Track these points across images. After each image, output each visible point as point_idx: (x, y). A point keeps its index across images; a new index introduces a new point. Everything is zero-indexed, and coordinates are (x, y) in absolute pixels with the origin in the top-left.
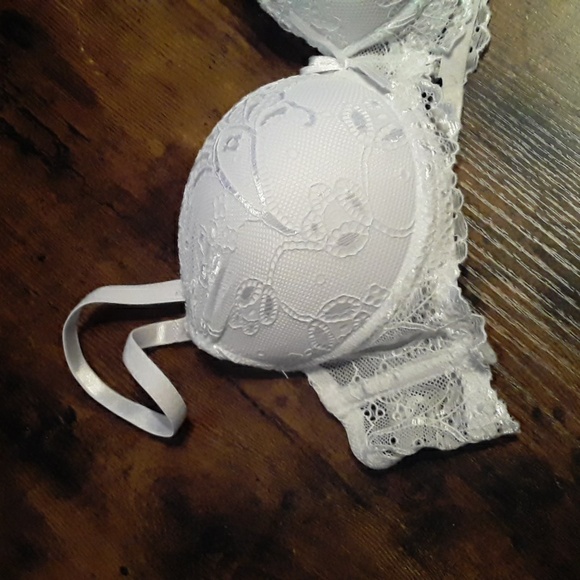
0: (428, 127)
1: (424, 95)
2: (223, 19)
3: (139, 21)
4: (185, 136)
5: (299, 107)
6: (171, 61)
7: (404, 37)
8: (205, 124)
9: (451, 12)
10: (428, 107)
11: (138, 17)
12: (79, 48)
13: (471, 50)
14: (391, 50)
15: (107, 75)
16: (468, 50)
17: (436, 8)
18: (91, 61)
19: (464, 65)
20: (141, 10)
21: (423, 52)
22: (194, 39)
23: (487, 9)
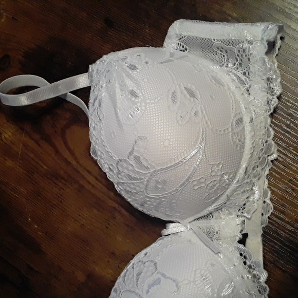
0: (248, 277)
1: (241, 255)
2: (111, 199)
3: (61, 202)
4: (97, 269)
5: (168, 278)
6: (83, 225)
7: (221, 209)
8: (108, 261)
9: (248, 195)
10: (245, 263)
11: (60, 200)
12: (27, 218)
13: (263, 214)
14: (214, 217)
15: (46, 234)
16: (261, 215)
17: (238, 194)
18: (36, 226)
19: (260, 223)
20: (61, 195)
21: (233, 216)
22: (95, 211)
23: (268, 189)
